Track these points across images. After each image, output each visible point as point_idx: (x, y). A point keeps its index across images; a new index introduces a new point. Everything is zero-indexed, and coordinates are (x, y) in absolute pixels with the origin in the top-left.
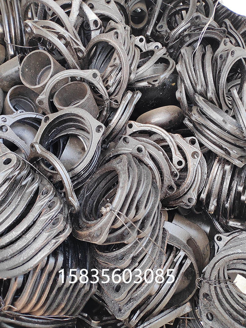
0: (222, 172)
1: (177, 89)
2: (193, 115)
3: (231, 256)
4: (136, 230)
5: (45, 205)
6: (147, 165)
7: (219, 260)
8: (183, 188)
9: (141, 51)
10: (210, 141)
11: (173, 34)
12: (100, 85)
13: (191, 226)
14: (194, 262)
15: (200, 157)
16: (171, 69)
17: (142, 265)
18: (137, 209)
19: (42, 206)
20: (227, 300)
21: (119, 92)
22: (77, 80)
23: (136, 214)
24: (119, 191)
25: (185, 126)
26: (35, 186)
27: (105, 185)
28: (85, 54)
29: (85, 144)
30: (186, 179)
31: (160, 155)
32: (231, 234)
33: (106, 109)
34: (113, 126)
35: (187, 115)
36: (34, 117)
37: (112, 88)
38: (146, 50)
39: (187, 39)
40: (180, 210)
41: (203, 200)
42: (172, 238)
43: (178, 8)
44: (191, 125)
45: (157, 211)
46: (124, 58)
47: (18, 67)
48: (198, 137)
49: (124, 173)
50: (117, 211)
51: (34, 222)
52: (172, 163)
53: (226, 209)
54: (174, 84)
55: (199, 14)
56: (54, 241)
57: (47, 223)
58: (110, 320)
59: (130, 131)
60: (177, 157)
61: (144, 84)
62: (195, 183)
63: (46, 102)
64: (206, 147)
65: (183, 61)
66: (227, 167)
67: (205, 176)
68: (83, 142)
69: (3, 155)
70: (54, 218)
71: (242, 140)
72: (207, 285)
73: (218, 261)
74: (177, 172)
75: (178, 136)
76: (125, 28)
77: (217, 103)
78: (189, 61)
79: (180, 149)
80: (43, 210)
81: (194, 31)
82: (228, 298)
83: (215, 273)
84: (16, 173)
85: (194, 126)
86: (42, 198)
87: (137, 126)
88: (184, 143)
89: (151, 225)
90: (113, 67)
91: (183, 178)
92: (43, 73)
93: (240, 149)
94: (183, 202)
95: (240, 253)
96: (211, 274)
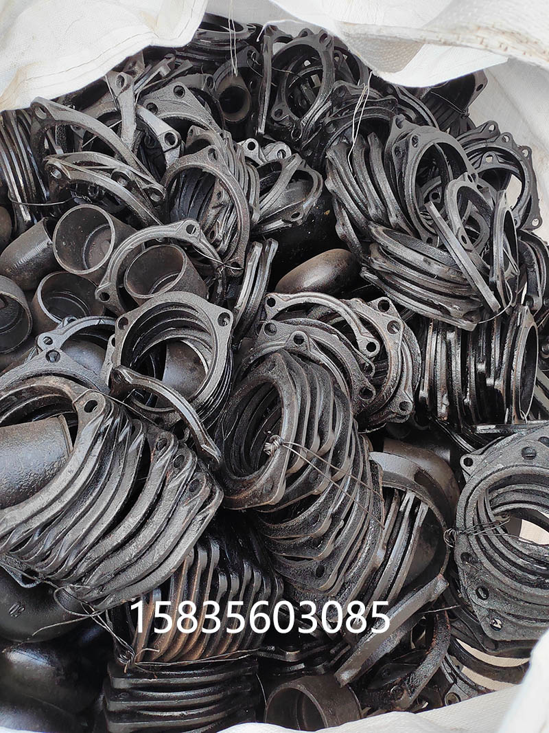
0: (444, 345)
1: (335, 221)
2: (375, 261)
3: (489, 478)
4: (328, 467)
5: (169, 465)
6: (317, 362)
7: (473, 491)
8: (387, 387)
9: (256, 164)
10: (412, 299)
11: (304, 125)
12: (203, 243)
13: (416, 454)
14: (433, 508)
15: (402, 330)
16: (318, 189)
17: (351, 523)
18: (322, 434)
19: (164, 466)
20: (501, 555)
21: (237, 247)
22: (158, 243)
23: (321, 444)
24: (286, 413)
25: (365, 281)
26: (140, 439)
27: (252, 415)
28: (164, 195)
29: (198, 352)
30: (388, 372)
31: (334, 341)
32: (486, 449)
33: (220, 281)
34: (242, 309)
35: (364, 261)
36: (96, 324)
37: (224, 243)
38: (263, 161)
39: (332, 129)
40: (390, 430)
41: (423, 399)
42: (388, 476)
43: (302, 74)
44: (375, 278)
45: (353, 434)
46: (235, 189)
47: (46, 242)
48: (392, 296)
49: (285, 383)
50: (291, 442)
51: (159, 496)
52: (358, 349)
53: (467, 407)
54: (328, 212)
55: (343, 83)
56: (199, 517)
57: (180, 492)
58: (316, 647)
59: (271, 312)
60: (364, 338)
61: (278, 224)
62: (405, 374)
63: (113, 293)
64: (409, 310)
65: (335, 171)
66: (451, 336)
67: (419, 359)
68: (194, 348)
69: (79, 398)
70: (189, 482)
71: (464, 285)
72: (463, 539)
73: (471, 494)
74: (370, 362)
75: (357, 302)
76: (222, 135)
77: (409, 231)
78: (345, 170)
79: (366, 323)
80: (167, 473)
81: (341, 113)
82: (503, 551)
83: (471, 514)
84: (109, 422)
85: (380, 278)
86: (160, 454)
87: (283, 301)
88: (370, 311)
89: (349, 455)
90: (220, 208)
91: (382, 372)
92: (90, 242)
93: (464, 301)
94: (393, 413)
95: (502, 469)
96: (465, 517)
